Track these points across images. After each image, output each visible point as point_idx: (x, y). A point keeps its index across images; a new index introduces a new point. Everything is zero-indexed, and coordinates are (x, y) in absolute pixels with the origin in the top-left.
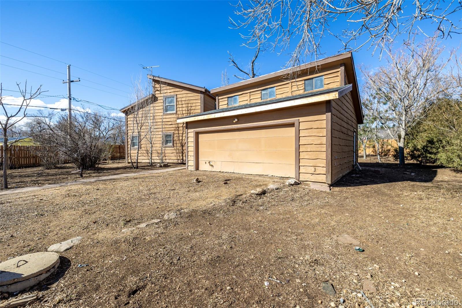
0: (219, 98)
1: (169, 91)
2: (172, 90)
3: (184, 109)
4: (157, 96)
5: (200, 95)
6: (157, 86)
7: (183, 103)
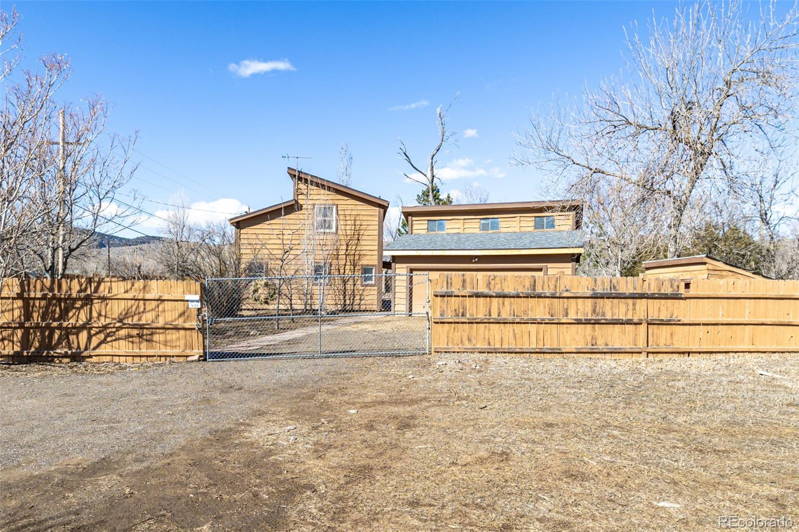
0: (414, 219)
1: (322, 197)
2: (330, 197)
3: (348, 228)
4: (300, 202)
5: (378, 209)
6: (302, 186)
7: (348, 218)
